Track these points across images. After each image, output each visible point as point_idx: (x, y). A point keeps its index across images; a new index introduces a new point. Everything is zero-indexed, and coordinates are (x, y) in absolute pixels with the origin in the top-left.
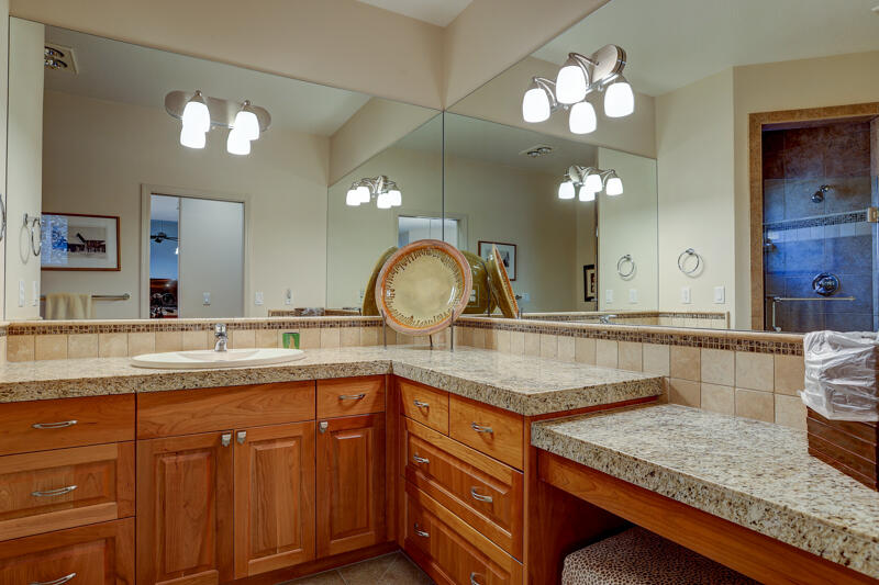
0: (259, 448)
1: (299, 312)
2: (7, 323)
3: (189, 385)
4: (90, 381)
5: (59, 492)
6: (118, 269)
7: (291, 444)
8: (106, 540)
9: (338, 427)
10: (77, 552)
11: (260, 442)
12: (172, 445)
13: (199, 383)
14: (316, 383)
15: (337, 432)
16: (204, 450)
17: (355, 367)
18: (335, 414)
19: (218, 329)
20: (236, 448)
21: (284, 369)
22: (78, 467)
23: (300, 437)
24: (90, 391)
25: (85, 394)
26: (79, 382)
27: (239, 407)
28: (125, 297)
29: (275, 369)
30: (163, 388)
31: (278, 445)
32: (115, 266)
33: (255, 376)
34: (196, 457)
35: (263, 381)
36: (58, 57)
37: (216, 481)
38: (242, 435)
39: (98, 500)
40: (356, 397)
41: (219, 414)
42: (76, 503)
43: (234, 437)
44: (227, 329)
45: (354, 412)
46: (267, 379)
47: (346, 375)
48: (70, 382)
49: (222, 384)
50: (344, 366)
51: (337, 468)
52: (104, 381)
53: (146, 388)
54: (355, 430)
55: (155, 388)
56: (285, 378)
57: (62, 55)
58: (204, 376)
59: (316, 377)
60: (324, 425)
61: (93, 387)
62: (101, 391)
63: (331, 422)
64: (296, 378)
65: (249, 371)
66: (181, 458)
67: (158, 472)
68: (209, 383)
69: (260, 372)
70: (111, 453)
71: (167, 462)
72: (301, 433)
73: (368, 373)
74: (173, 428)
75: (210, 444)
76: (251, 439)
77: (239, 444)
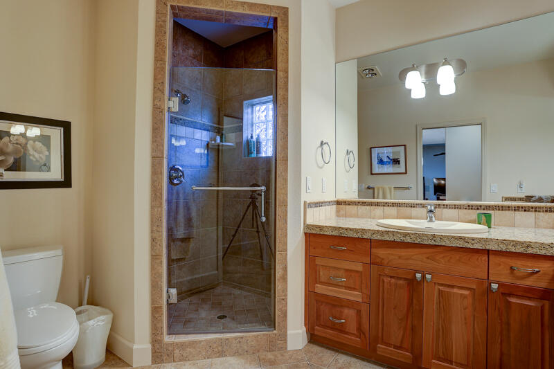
0: (441, 288)
1: (529, 199)
2: (336, 199)
3: (397, 239)
4: (351, 229)
5: (339, 280)
6: (406, 173)
7: (466, 292)
8: (358, 310)
9: (508, 291)
10: (346, 311)
11: (442, 285)
12: (387, 271)
13: (403, 239)
14: (488, 252)
15: (510, 295)
16: (405, 279)
17: (528, 245)
18: (508, 280)
19: (429, 207)
20: (425, 284)
21: (460, 238)
22: (347, 270)
23: (474, 289)
24: (351, 234)
25: (349, 235)
26: (347, 229)
27: (428, 258)
28: (408, 188)
29: (453, 237)
30: (383, 238)
31: (455, 290)
32: (404, 172)
33: (438, 239)
34: (401, 282)
35: (443, 244)
36: (371, 72)
37: (412, 300)
38: (429, 276)
39: (354, 289)
40: (530, 270)
41: (416, 259)
42: (346, 288)
43: (423, 277)
44: (435, 208)
45: (528, 283)
46: (448, 243)
47: (517, 251)
48: (343, 229)
49: (416, 242)
50: (516, 243)
51: (508, 324)
52: (356, 230)
53: (375, 237)
54: (530, 298)
55: (379, 238)
56: (460, 244)
57: (373, 70)
58: (406, 235)
59: (487, 248)
60: (495, 286)
61: (351, 232)
62: (355, 235)
63: (501, 285)
64: (470, 246)
65: (434, 236)
66: (393, 280)
67: (381, 284)
68: (408, 240)
69: (442, 237)
70: (360, 268)
71: (385, 281)
72: (474, 287)
73: (543, 252)
74: (388, 262)
75: (409, 277)
76: (435, 281)
77: (427, 282)
